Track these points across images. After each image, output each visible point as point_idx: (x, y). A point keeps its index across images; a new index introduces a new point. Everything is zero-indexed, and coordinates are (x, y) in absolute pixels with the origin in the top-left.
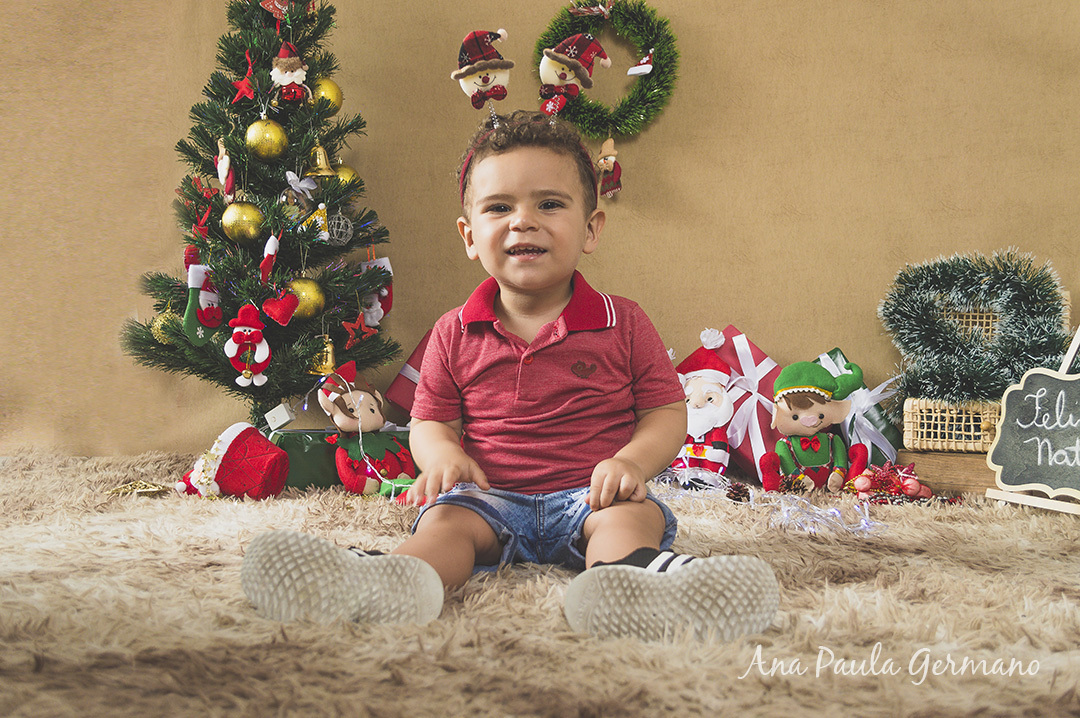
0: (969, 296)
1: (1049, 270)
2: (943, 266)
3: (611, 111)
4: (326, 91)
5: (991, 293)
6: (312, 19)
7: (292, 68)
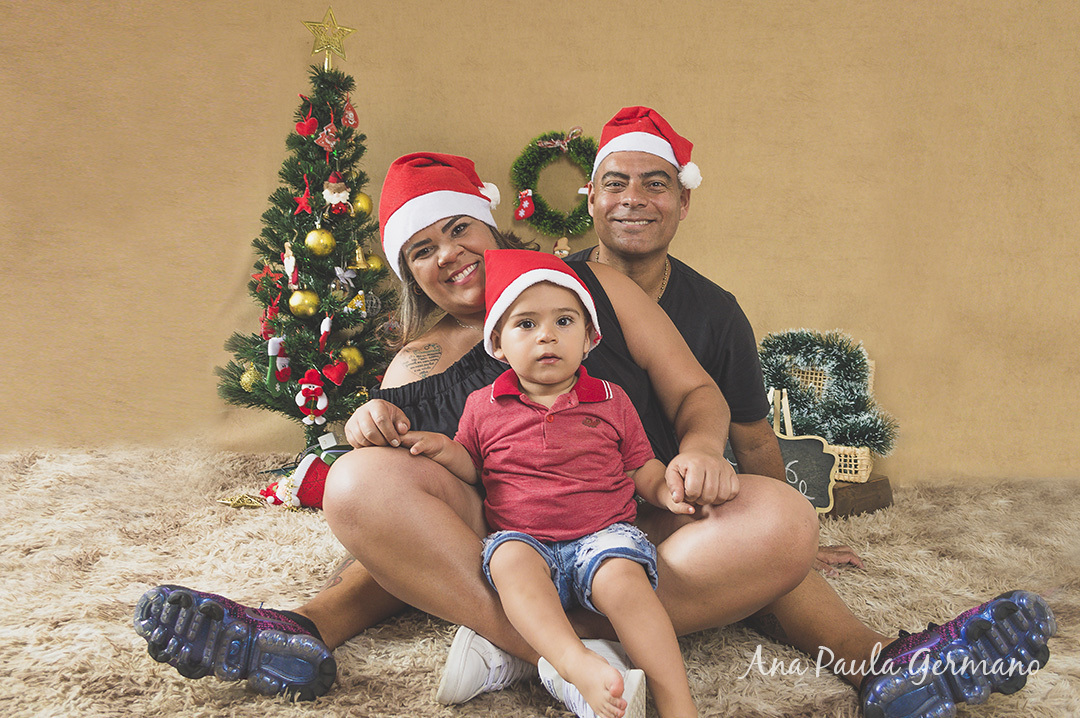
0: (808, 360)
1: (860, 349)
2: (792, 335)
3: (566, 217)
4: (362, 204)
5: (823, 362)
6: (351, 145)
7: (339, 191)
